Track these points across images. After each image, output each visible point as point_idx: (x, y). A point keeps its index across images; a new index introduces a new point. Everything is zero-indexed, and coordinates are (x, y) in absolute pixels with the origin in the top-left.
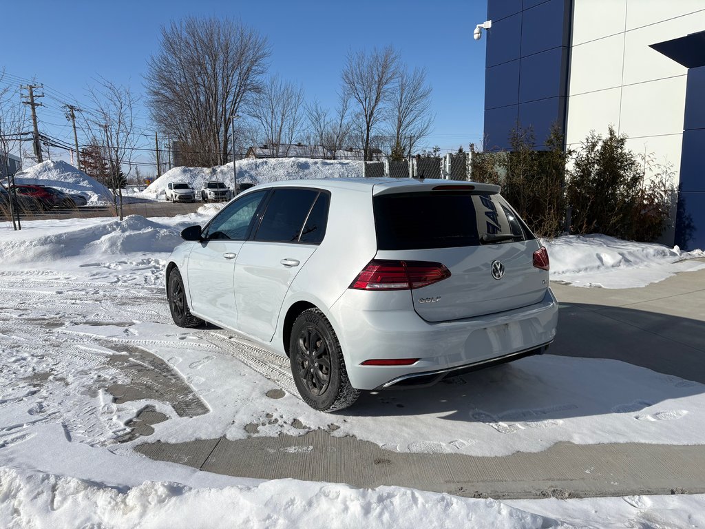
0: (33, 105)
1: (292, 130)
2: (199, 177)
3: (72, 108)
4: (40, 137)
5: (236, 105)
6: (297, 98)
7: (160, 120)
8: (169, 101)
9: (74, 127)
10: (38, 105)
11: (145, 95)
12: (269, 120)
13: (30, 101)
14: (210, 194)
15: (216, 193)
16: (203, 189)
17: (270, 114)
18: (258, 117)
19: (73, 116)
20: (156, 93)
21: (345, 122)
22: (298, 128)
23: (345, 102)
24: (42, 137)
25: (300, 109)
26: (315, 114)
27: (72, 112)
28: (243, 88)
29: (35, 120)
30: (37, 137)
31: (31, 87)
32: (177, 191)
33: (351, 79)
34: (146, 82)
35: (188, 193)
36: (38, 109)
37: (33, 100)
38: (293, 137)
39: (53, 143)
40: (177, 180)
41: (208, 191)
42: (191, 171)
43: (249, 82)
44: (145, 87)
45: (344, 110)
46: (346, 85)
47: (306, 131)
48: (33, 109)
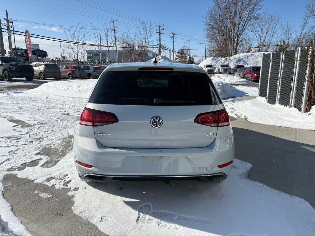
0: (160, 33)
1: (271, 37)
2: (219, 62)
3: (173, 34)
4: (161, 46)
5: (245, 27)
6: (277, 20)
7: (209, 36)
8: (213, 28)
9: (173, 42)
10: (162, 33)
11: (204, 26)
12: (260, 33)
13: (159, 32)
14: (221, 70)
15: (224, 69)
16: (219, 68)
17: (260, 30)
18: (253, 32)
19: (173, 37)
20: (208, 24)
21: (304, 31)
22: (275, 36)
23: (306, 21)
24: (162, 46)
25: (278, 26)
26: (287, 28)
27: (173, 36)
28: (250, 18)
29: (160, 39)
30: (160, 47)
31: (160, 26)
32: (207, 68)
33: (312, 7)
34: (204, 20)
35: (212, 69)
36: (161, 35)
37: (160, 32)
38: (272, 41)
39: (166, 49)
40: (208, 64)
41: (221, 68)
42: (216, 59)
43: (252, 15)
44: (204, 22)
45: (304, 25)
46: (308, 11)
47: (280, 38)
48: (160, 35)
